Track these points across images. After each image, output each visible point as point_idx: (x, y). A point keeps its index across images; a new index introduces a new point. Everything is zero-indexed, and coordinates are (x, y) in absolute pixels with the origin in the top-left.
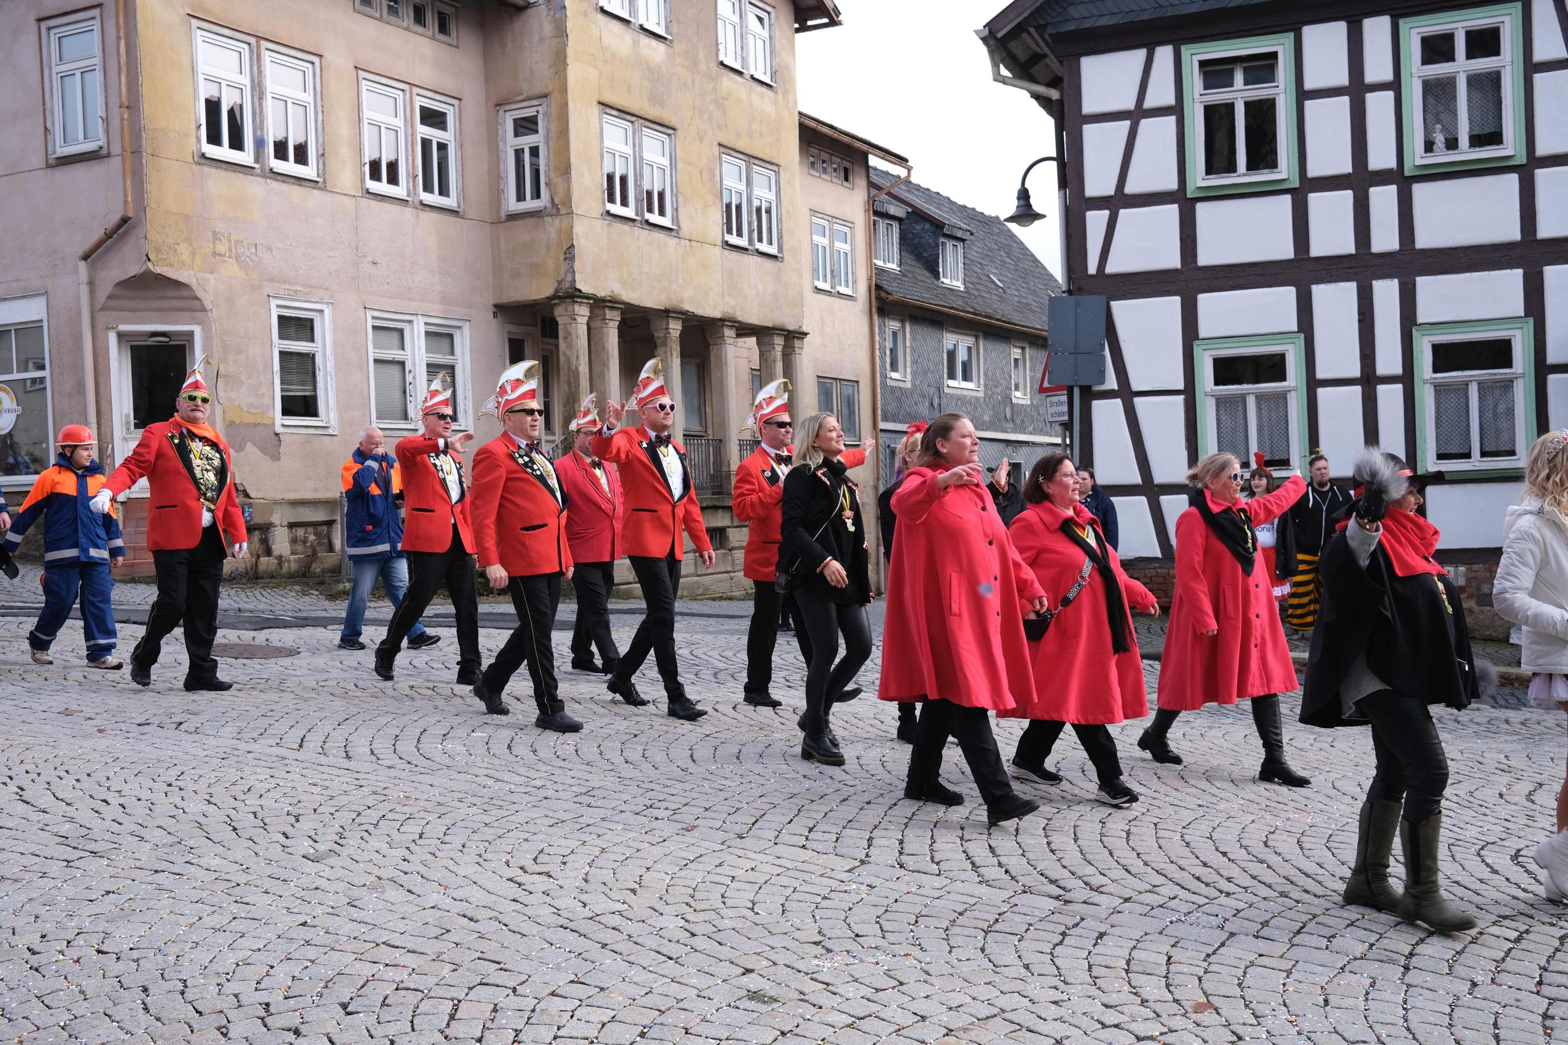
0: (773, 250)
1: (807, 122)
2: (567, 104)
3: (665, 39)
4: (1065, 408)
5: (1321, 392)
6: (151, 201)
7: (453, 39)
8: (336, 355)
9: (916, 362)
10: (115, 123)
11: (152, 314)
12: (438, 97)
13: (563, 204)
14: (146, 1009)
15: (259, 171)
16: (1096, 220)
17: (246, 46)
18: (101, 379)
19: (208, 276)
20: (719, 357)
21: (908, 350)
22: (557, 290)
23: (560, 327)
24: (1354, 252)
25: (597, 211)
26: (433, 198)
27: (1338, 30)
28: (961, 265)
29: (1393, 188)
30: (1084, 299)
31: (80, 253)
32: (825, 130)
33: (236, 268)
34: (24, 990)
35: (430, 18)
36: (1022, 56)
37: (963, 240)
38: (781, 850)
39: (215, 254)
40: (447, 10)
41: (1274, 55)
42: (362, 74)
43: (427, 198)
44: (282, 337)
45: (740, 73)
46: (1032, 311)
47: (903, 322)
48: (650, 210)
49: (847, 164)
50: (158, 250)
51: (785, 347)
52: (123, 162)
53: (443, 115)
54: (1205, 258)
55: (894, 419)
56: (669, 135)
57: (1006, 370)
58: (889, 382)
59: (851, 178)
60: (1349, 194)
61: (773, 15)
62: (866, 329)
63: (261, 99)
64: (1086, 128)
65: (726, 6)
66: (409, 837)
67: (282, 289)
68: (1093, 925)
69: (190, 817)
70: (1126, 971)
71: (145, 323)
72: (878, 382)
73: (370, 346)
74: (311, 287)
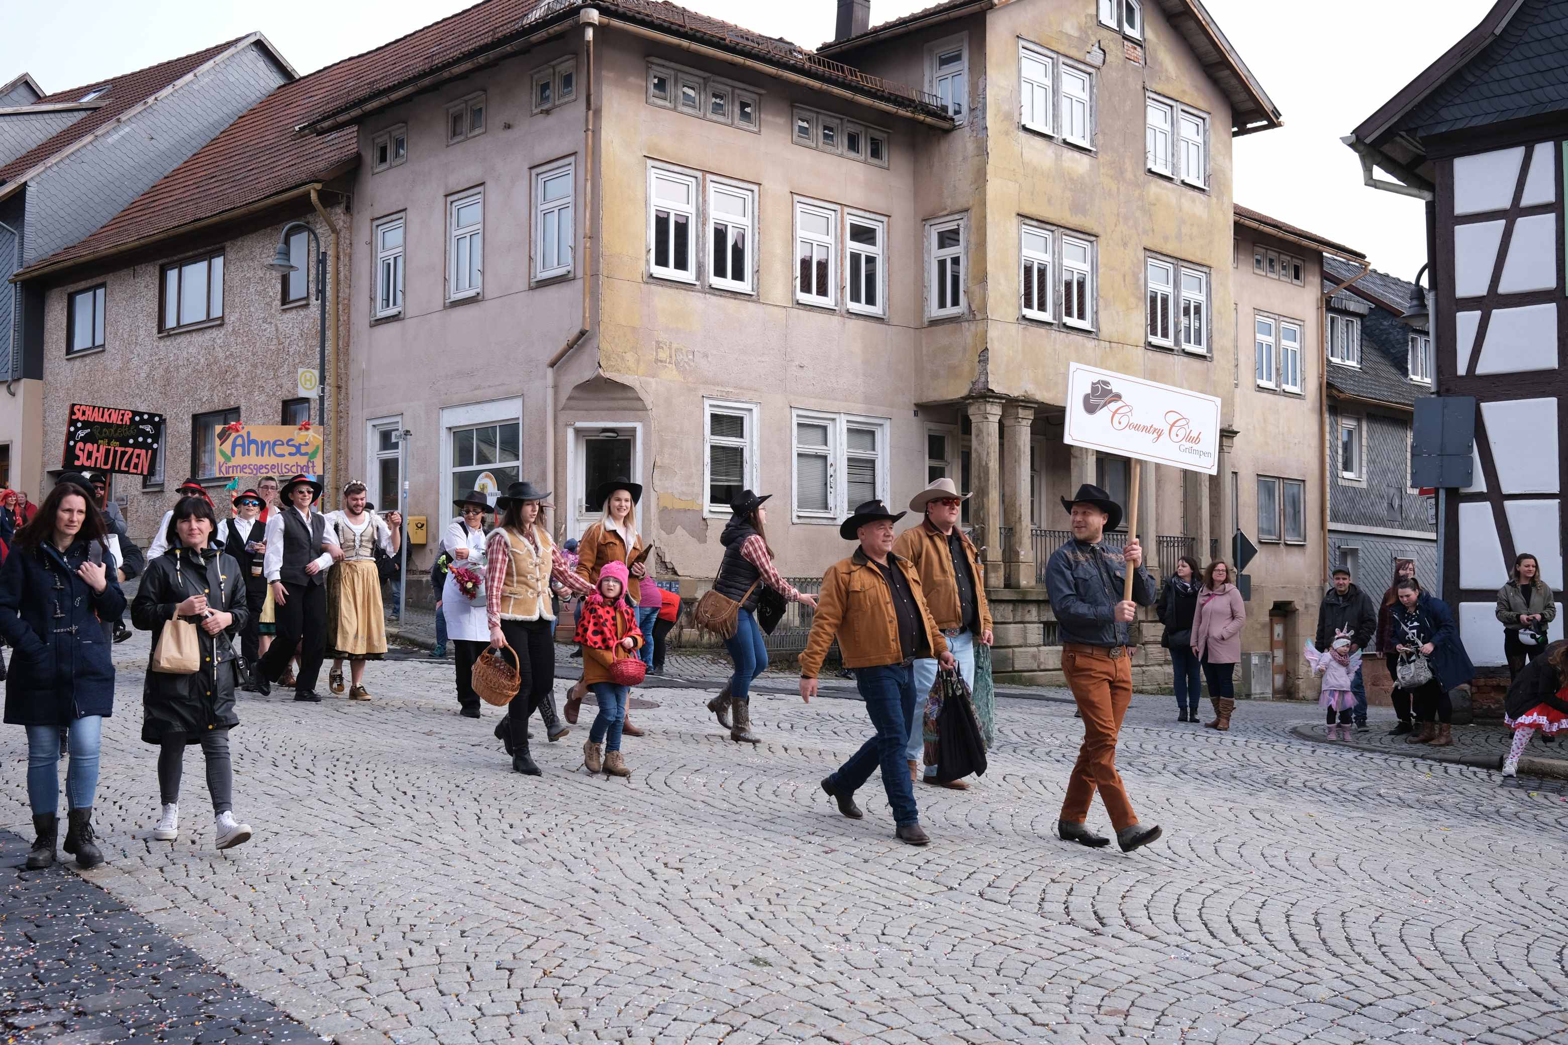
0: (1201, 350)
1: (1248, 222)
2: (985, 217)
3: (1090, 151)
6: (604, 318)
7: (884, 162)
8: (761, 448)
9: (1374, 462)
10: (580, 251)
11: (603, 413)
12: (867, 215)
13: (979, 311)
15: (699, 288)
16: (1467, 321)
17: (693, 180)
18: (559, 469)
19: (651, 380)
21: (1364, 449)
22: (971, 391)
23: (973, 425)
25: (1013, 315)
26: (861, 307)
30: (1451, 400)
31: (548, 361)
32: (1268, 229)
33: (675, 372)
34: (274, 900)
35: (864, 146)
39: (657, 360)
40: (878, 135)
42: (797, 198)
43: (854, 307)
44: (712, 434)
45: (1169, 179)
47: (1359, 420)
48: (1069, 314)
49: (1298, 262)
50: (608, 358)
52: (585, 285)
53: (872, 231)
55: (1346, 520)
56: (1091, 242)
58: (1341, 482)
59: (1302, 276)
61: (1208, 121)
62: (1315, 428)
63: (704, 224)
64: (1459, 230)
65: (1156, 116)
66: (601, 835)
67: (715, 390)
68: (1098, 951)
69: (455, 808)
70: (1083, 982)
71: (597, 421)
72: (1328, 482)
73: (794, 442)
74: (741, 388)
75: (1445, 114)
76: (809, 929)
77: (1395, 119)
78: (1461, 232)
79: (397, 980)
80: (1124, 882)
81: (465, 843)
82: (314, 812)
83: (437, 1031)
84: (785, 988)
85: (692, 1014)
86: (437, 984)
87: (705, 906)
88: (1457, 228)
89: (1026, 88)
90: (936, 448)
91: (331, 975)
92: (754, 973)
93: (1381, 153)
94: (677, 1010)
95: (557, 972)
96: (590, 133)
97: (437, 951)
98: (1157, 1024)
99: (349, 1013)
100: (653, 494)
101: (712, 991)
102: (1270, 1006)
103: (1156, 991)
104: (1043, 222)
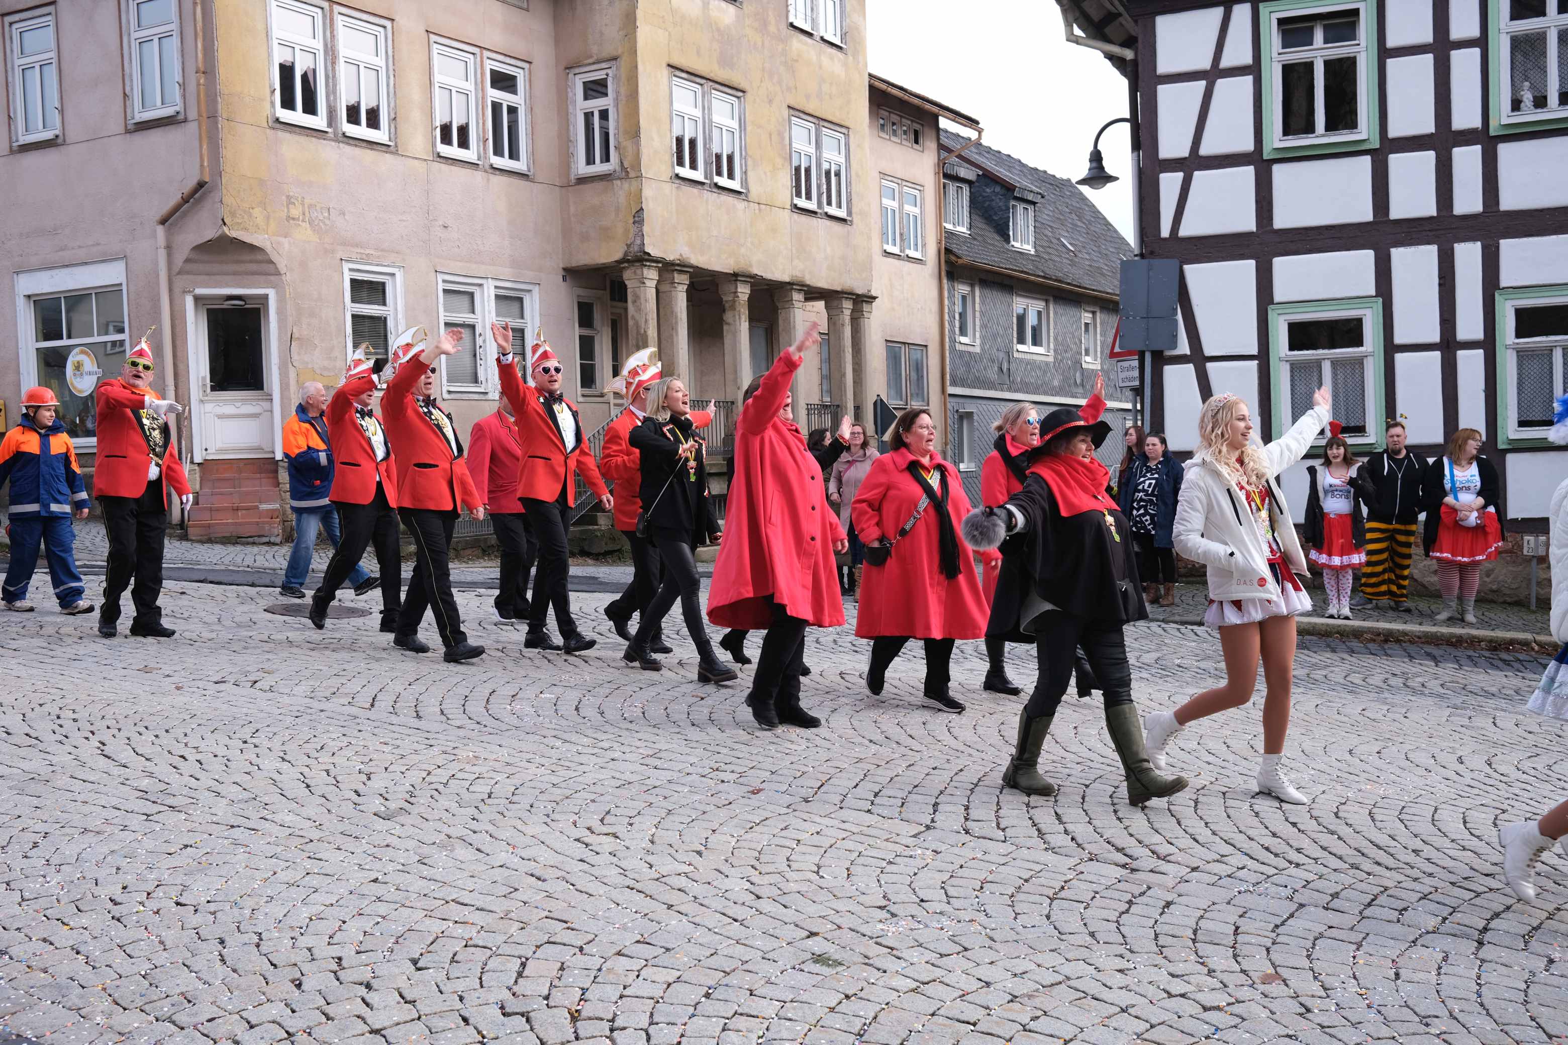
0: (842, 213)
1: (877, 84)
2: (636, 67)
4: (1136, 373)
5: (1399, 357)
6: (226, 166)
8: (407, 318)
9: (986, 326)
10: (192, 87)
11: (228, 278)
12: (508, 60)
13: (633, 167)
14: (223, 960)
15: (332, 136)
16: (1170, 183)
17: (319, 11)
18: (178, 343)
19: (282, 240)
20: (788, 321)
21: (978, 314)
22: (626, 254)
23: (629, 291)
24: (1435, 214)
25: (666, 174)
26: (503, 162)
28: (1031, 228)
29: (1478, 148)
30: (1156, 262)
31: (158, 217)
32: (895, 92)
33: (309, 232)
34: (107, 939)
36: (1096, 15)
37: (1034, 203)
38: (845, 814)
39: (289, 218)
41: (1355, 12)
42: (433, 38)
43: (498, 161)
44: (353, 301)
45: (810, 34)
46: (1103, 275)
47: (972, 286)
48: (719, 174)
49: (917, 127)
50: (233, 214)
51: (853, 311)
52: (200, 128)
53: (513, 78)
54: (1282, 220)
55: (963, 384)
56: (738, 97)
57: (1076, 334)
58: (958, 347)
59: (921, 141)
60: (1431, 154)
62: (935, 293)
63: (333, 63)
67: (354, 253)
68: (1160, 894)
69: (265, 774)
70: (1193, 940)
71: (221, 287)
72: (947, 346)
73: (441, 309)
74: (382, 250)
78: (1164, 92)
87: (687, 884)
88: (1160, 87)
90: (585, 317)
92: (834, 979)
95: (588, 1009)
97: (401, 996)
98: (1323, 988)
100: (291, 369)
103: (1273, 941)
104: (693, 75)
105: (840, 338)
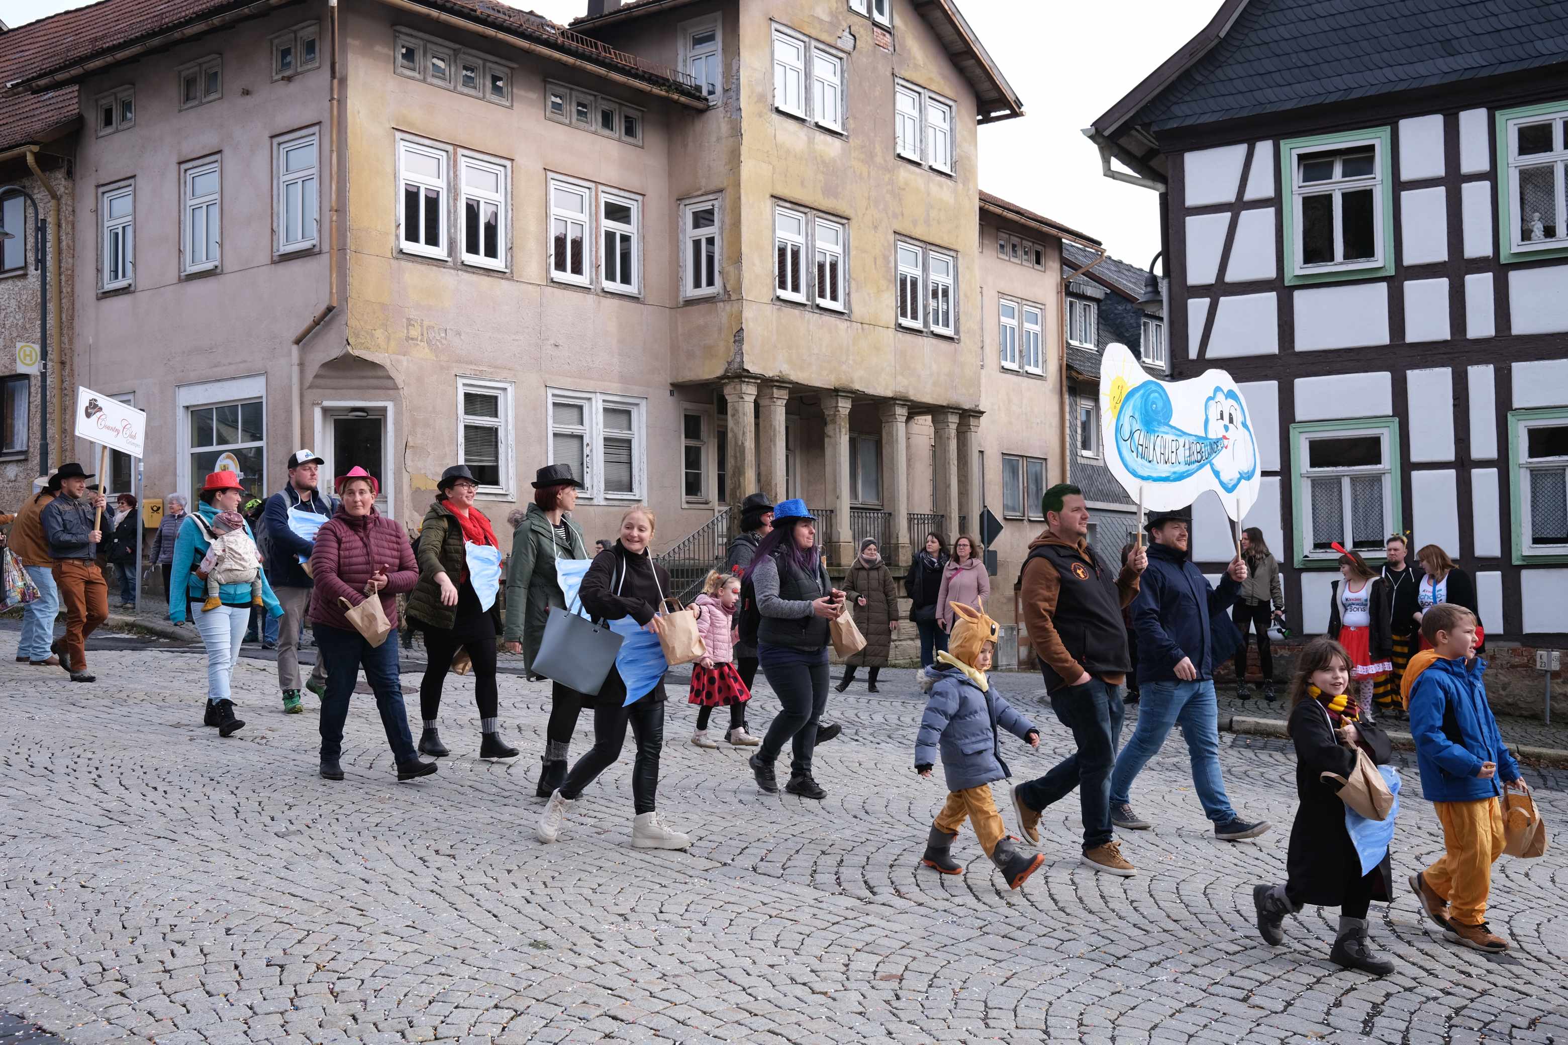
0: (949, 332)
1: (992, 208)
2: (739, 198)
3: (841, 135)
5: (1416, 475)
6: (352, 293)
7: (639, 141)
8: (516, 428)
10: (326, 224)
11: (352, 392)
12: (622, 193)
13: (734, 291)
15: (451, 264)
16: (1197, 308)
17: (444, 154)
19: (401, 358)
20: (890, 434)
22: (726, 371)
23: (729, 405)
24: (1449, 338)
25: (767, 298)
26: (616, 286)
27: (1435, 123)
29: (1489, 276)
31: (293, 338)
32: (1011, 215)
33: (427, 350)
35: (619, 124)
39: (408, 338)
40: (632, 113)
41: (1371, 148)
42: (551, 175)
43: (609, 286)
44: (466, 413)
45: (918, 165)
47: (1097, 401)
48: (822, 295)
49: (1039, 248)
50: (357, 336)
51: (959, 425)
52: (331, 258)
53: (627, 210)
54: (1302, 344)
56: (843, 225)
58: (1080, 460)
59: (1043, 261)
60: (1444, 282)
61: (954, 108)
62: (1056, 408)
63: (455, 200)
64: (1189, 220)
65: (905, 102)
66: (367, 825)
67: (468, 369)
68: (870, 920)
69: (210, 802)
70: (858, 950)
71: (345, 400)
72: (1068, 460)
73: (550, 421)
74: (495, 367)
75: (1177, 110)
76: (588, 910)
77: (1131, 114)
78: (1193, 224)
79: (159, 983)
80: (892, 851)
81: (224, 838)
82: (56, 813)
83: (205, 1033)
84: (568, 970)
85: (474, 1001)
86: (203, 984)
87: (479, 891)
88: (1188, 219)
89: (778, 70)
90: (692, 427)
91: (86, 983)
92: (535, 957)
93: (1119, 146)
94: (459, 998)
95: (332, 965)
96: (335, 102)
97: (201, 951)
98: (930, 986)
99: (108, 1020)
100: (405, 474)
101: (493, 977)
102: (1035, 963)
103: (928, 955)
104: (796, 205)
105: (945, 451)
